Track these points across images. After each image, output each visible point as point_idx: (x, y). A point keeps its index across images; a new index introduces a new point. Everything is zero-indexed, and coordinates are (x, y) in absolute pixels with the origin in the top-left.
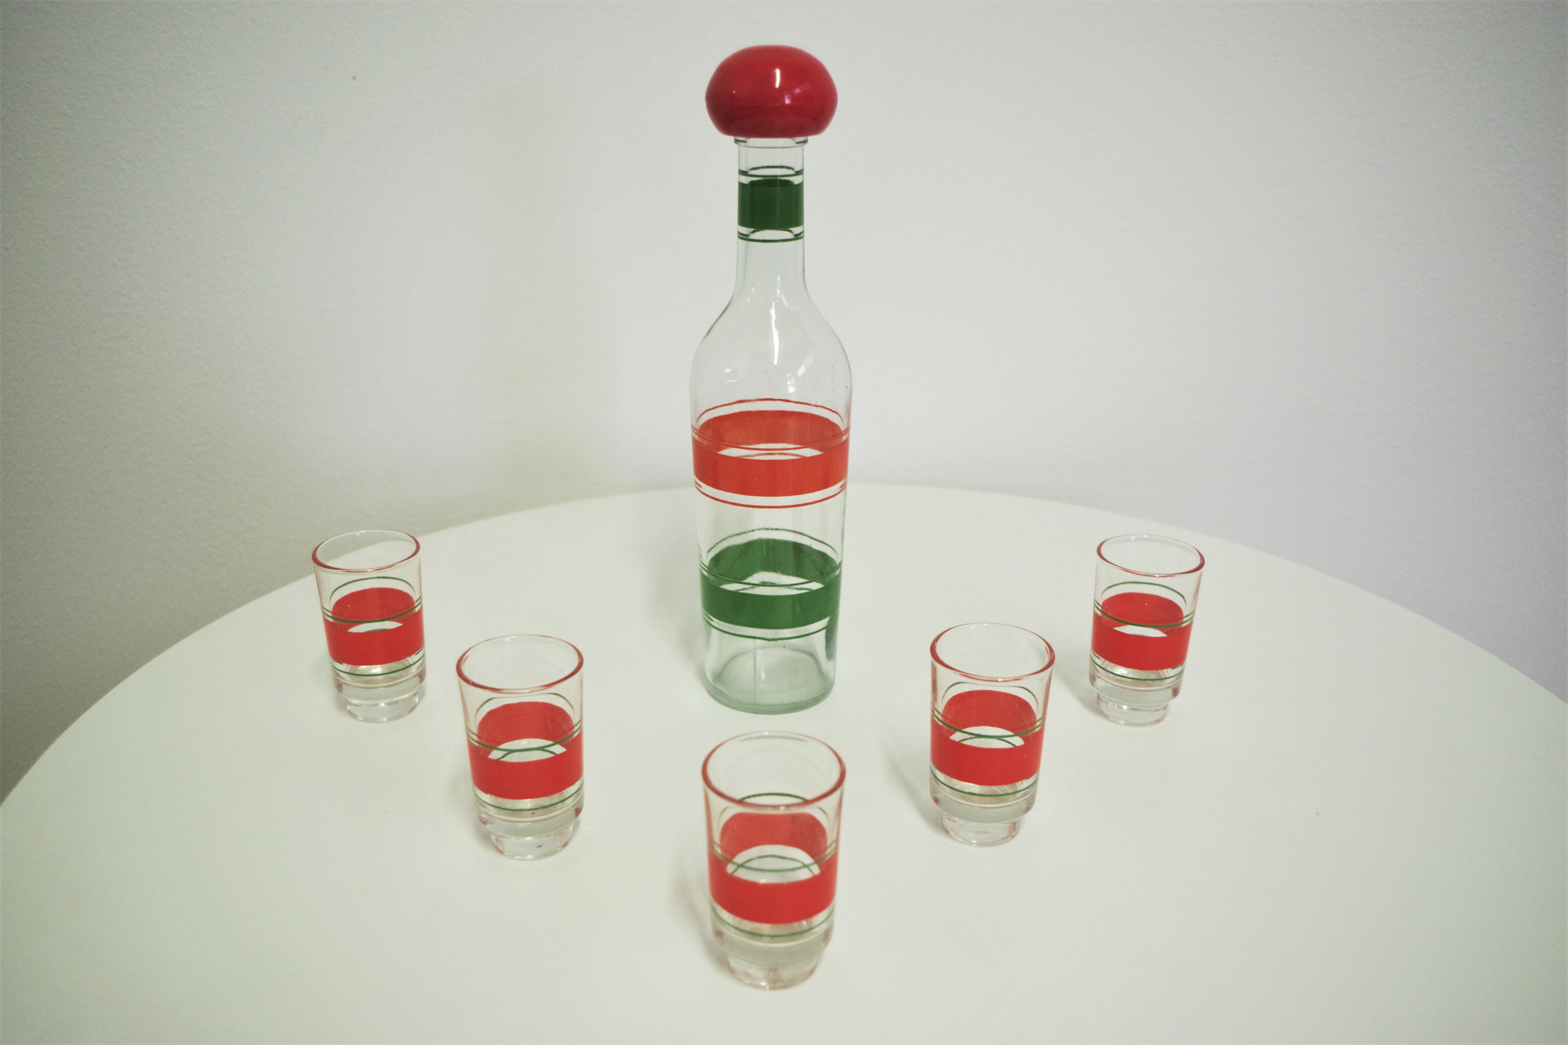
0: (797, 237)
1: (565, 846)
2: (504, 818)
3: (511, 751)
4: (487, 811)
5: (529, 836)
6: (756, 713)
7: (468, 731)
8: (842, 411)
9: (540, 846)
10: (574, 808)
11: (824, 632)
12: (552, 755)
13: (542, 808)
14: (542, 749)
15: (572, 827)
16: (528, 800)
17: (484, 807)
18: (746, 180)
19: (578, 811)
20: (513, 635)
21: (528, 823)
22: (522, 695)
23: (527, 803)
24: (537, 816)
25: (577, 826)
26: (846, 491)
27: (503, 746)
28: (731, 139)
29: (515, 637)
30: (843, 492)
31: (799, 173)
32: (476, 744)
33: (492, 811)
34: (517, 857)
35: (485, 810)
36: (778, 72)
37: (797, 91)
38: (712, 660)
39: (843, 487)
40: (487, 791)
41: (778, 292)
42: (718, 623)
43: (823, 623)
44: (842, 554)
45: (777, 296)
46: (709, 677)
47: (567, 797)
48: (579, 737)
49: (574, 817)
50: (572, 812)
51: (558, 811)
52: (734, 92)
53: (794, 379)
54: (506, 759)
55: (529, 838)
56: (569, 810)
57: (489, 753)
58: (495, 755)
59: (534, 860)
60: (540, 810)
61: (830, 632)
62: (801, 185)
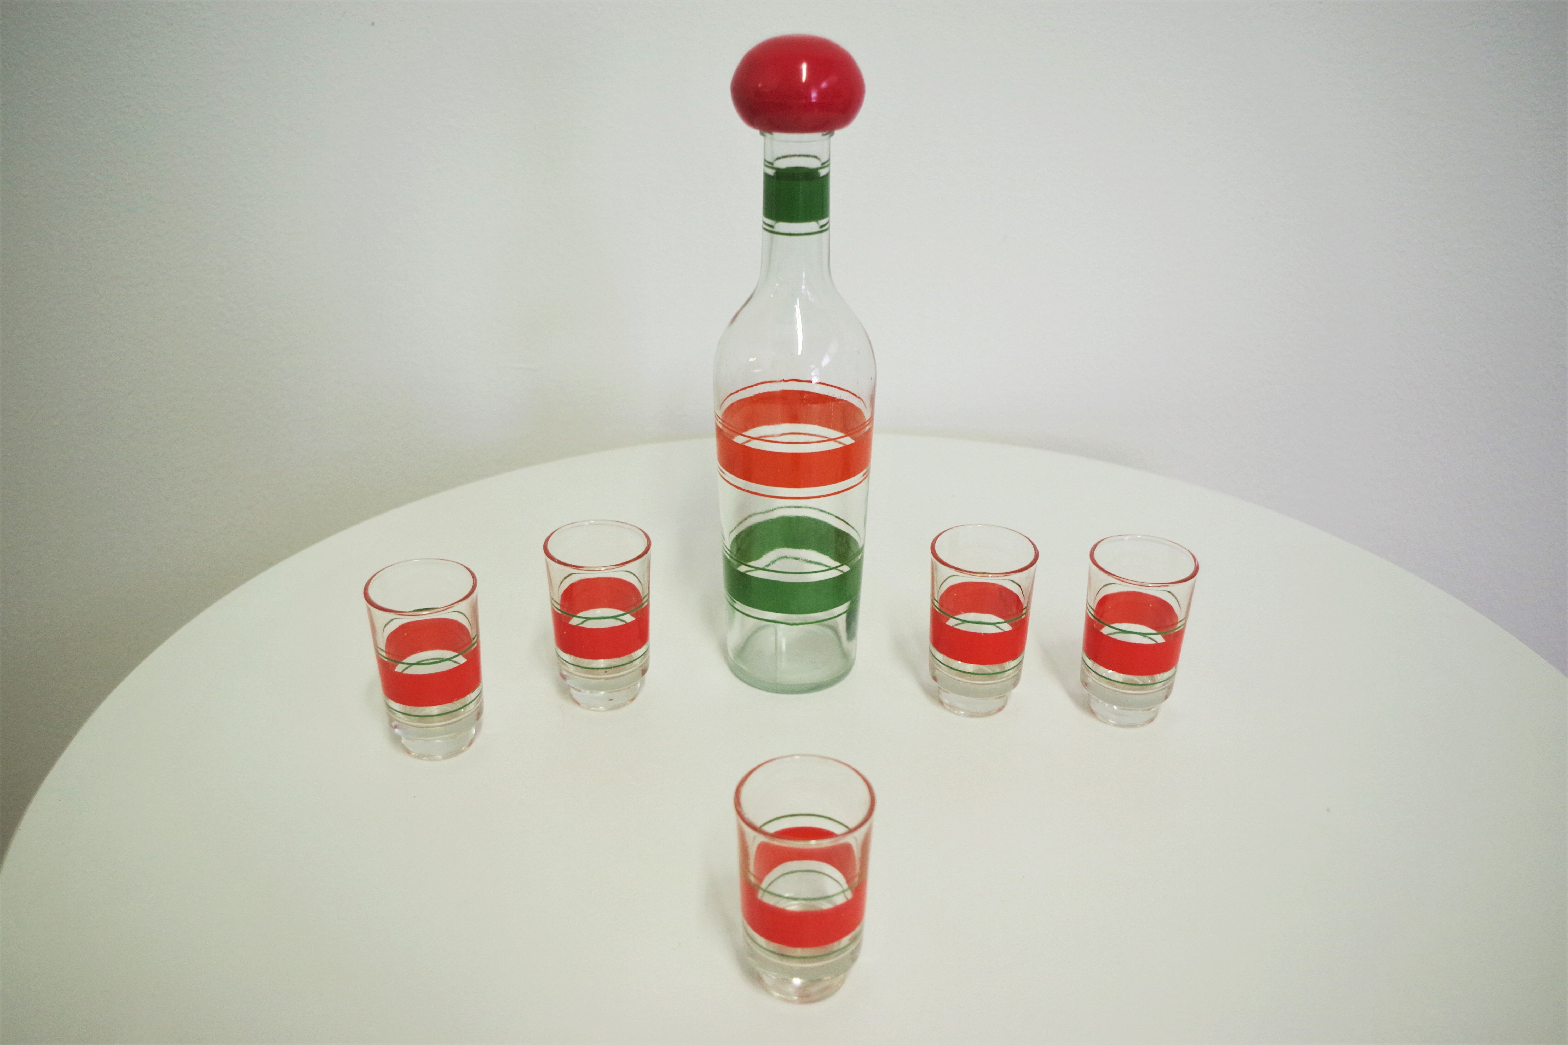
0: (823, 229)
1: (633, 699)
2: (583, 675)
3: (588, 619)
4: (568, 669)
5: (602, 691)
6: (777, 692)
7: (553, 601)
8: (865, 396)
9: (611, 700)
10: (641, 669)
11: (845, 615)
12: (624, 623)
13: (614, 667)
14: (615, 617)
15: (639, 685)
16: (602, 660)
17: (565, 665)
18: (771, 172)
19: (644, 672)
20: (591, 520)
21: (602, 680)
22: (598, 572)
23: (602, 663)
24: (609, 674)
25: (643, 683)
26: (869, 478)
27: (581, 614)
28: (756, 132)
29: (593, 521)
30: (866, 481)
31: (825, 165)
32: (559, 612)
33: (571, 669)
34: (593, 708)
35: (566, 668)
36: (804, 67)
37: (824, 85)
38: (734, 638)
39: (866, 476)
40: (567, 651)
41: (803, 287)
42: (741, 606)
43: (844, 607)
44: (864, 538)
45: (802, 291)
46: (731, 654)
47: (635, 659)
48: (647, 607)
49: (641, 675)
50: (639, 672)
51: (629, 669)
52: (760, 85)
53: (817, 370)
54: (584, 625)
55: (603, 693)
56: (636, 669)
57: (570, 619)
58: (575, 621)
59: (605, 711)
60: (613, 669)
61: (851, 616)
62: (827, 176)
